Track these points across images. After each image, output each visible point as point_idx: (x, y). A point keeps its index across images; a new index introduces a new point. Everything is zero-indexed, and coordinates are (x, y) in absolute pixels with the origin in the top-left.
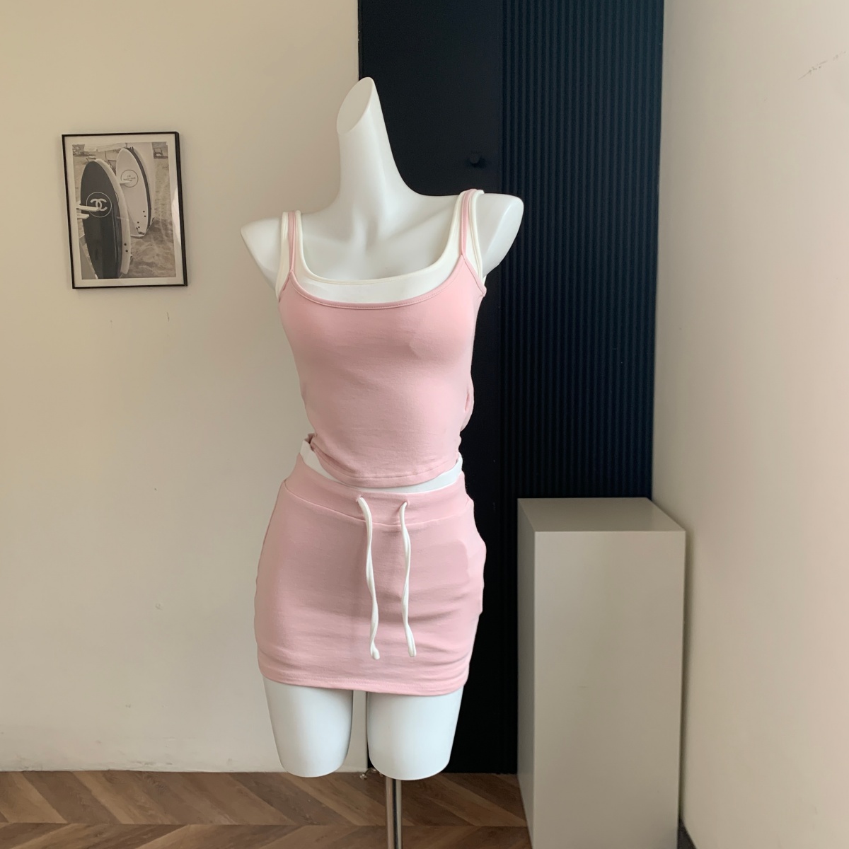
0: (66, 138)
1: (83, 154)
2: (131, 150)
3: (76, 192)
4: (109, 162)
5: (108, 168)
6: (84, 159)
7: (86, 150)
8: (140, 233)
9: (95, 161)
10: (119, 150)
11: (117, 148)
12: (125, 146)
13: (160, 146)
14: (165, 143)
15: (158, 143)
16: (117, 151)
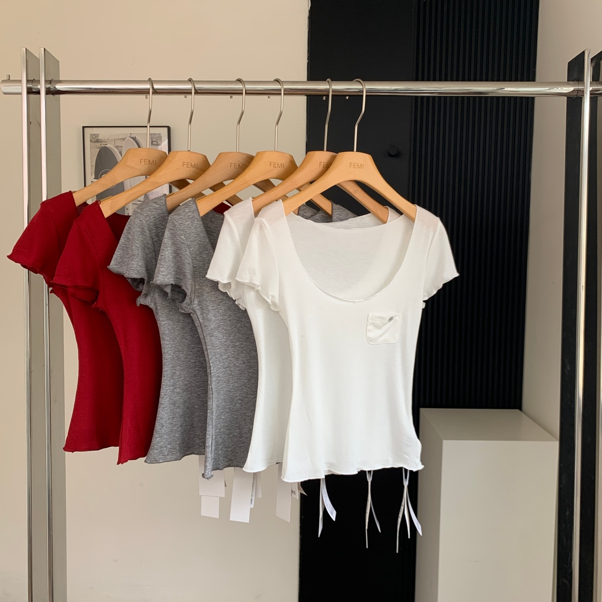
0: (85, 129)
1: (97, 141)
2: (134, 139)
3: (91, 169)
4: (117, 147)
5: (116, 151)
6: (98, 144)
7: (100, 138)
8: (139, 201)
9: (107, 146)
10: (125, 138)
11: (123, 137)
12: (130, 136)
13: (156, 136)
14: (160, 134)
15: (155, 134)
16: (124, 139)
